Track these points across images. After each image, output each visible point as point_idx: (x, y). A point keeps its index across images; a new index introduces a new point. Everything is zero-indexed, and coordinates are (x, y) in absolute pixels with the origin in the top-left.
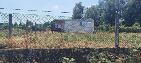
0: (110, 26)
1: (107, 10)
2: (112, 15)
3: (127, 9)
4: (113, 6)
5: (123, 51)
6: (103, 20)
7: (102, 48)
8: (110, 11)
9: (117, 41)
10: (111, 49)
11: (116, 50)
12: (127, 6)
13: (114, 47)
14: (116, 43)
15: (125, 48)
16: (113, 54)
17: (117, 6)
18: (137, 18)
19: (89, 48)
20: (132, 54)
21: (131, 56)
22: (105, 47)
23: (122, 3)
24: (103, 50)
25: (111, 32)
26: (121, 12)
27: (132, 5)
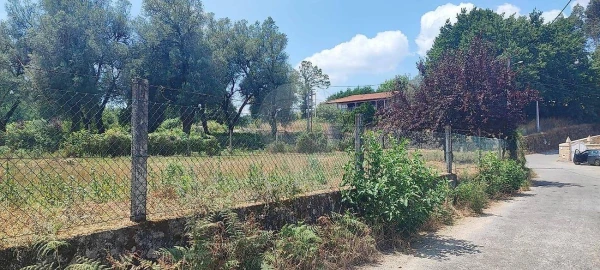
0: (65, 125)
1: (54, 54)
2: (76, 79)
3: (140, 62)
4: (82, 38)
5: (162, 235)
6: (30, 98)
7: (78, 237)
8: (67, 62)
9: (141, 197)
10: (116, 234)
11: (140, 236)
12: (136, 48)
13: (127, 223)
14: (134, 207)
15: (170, 220)
16: (128, 256)
17: (97, 40)
18: (174, 100)
19: (9, 250)
20: (197, 238)
21: (196, 248)
22: (92, 232)
23: (120, 36)
24: (83, 246)
25: (74, 155)
26: (115, 70)
27: (157, 48)
